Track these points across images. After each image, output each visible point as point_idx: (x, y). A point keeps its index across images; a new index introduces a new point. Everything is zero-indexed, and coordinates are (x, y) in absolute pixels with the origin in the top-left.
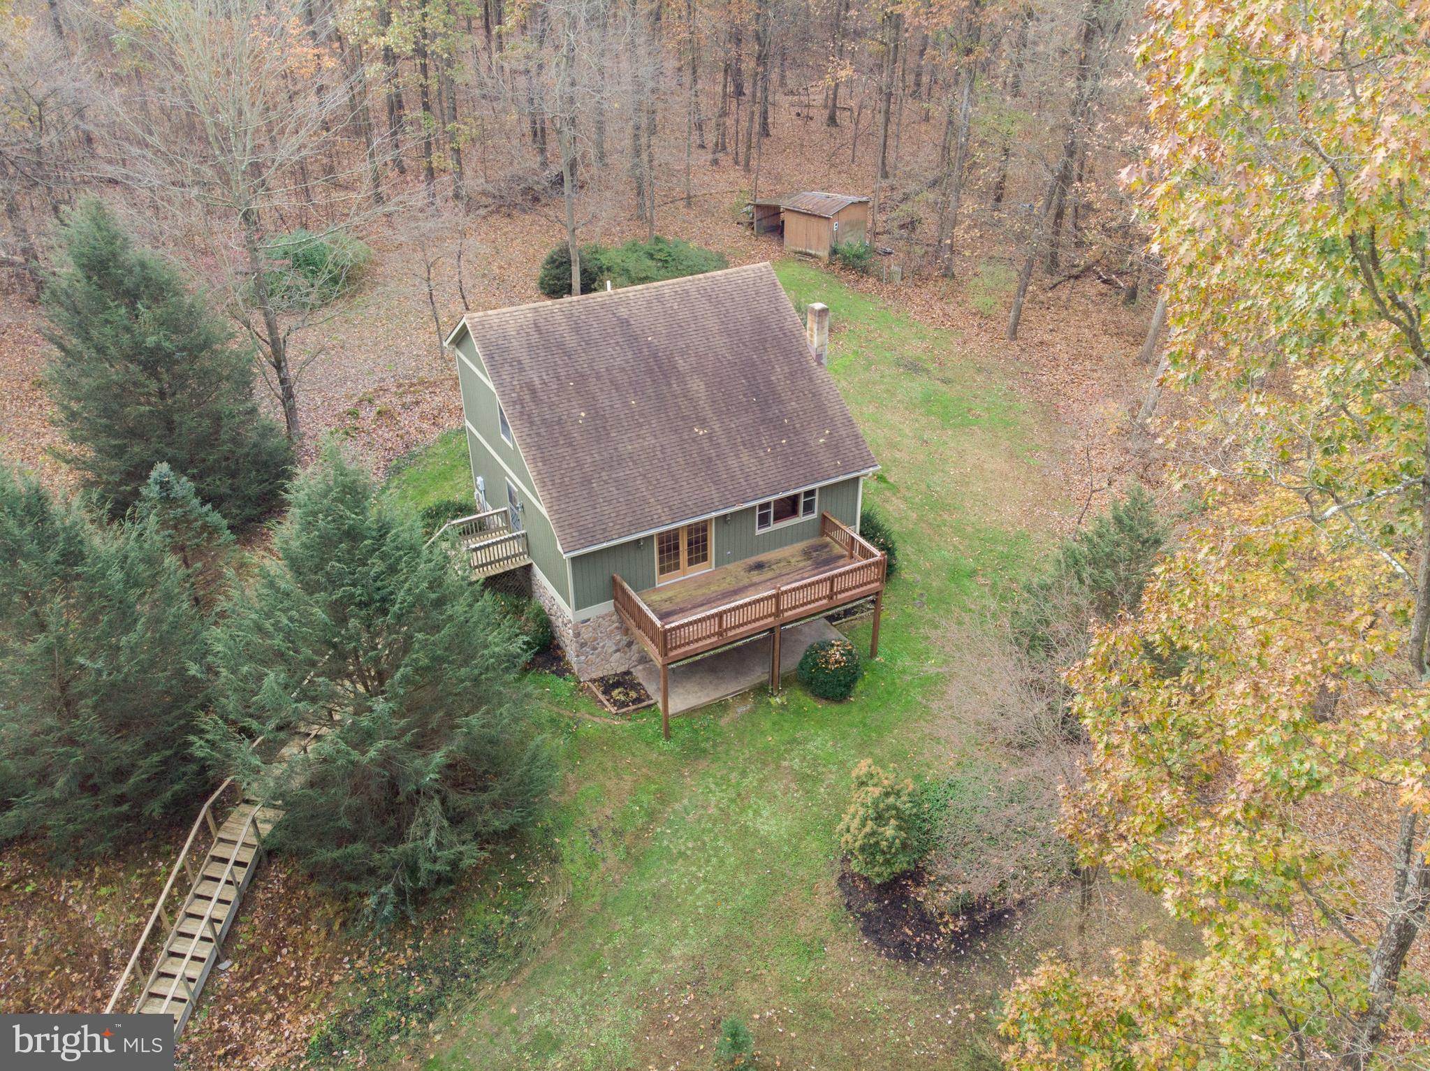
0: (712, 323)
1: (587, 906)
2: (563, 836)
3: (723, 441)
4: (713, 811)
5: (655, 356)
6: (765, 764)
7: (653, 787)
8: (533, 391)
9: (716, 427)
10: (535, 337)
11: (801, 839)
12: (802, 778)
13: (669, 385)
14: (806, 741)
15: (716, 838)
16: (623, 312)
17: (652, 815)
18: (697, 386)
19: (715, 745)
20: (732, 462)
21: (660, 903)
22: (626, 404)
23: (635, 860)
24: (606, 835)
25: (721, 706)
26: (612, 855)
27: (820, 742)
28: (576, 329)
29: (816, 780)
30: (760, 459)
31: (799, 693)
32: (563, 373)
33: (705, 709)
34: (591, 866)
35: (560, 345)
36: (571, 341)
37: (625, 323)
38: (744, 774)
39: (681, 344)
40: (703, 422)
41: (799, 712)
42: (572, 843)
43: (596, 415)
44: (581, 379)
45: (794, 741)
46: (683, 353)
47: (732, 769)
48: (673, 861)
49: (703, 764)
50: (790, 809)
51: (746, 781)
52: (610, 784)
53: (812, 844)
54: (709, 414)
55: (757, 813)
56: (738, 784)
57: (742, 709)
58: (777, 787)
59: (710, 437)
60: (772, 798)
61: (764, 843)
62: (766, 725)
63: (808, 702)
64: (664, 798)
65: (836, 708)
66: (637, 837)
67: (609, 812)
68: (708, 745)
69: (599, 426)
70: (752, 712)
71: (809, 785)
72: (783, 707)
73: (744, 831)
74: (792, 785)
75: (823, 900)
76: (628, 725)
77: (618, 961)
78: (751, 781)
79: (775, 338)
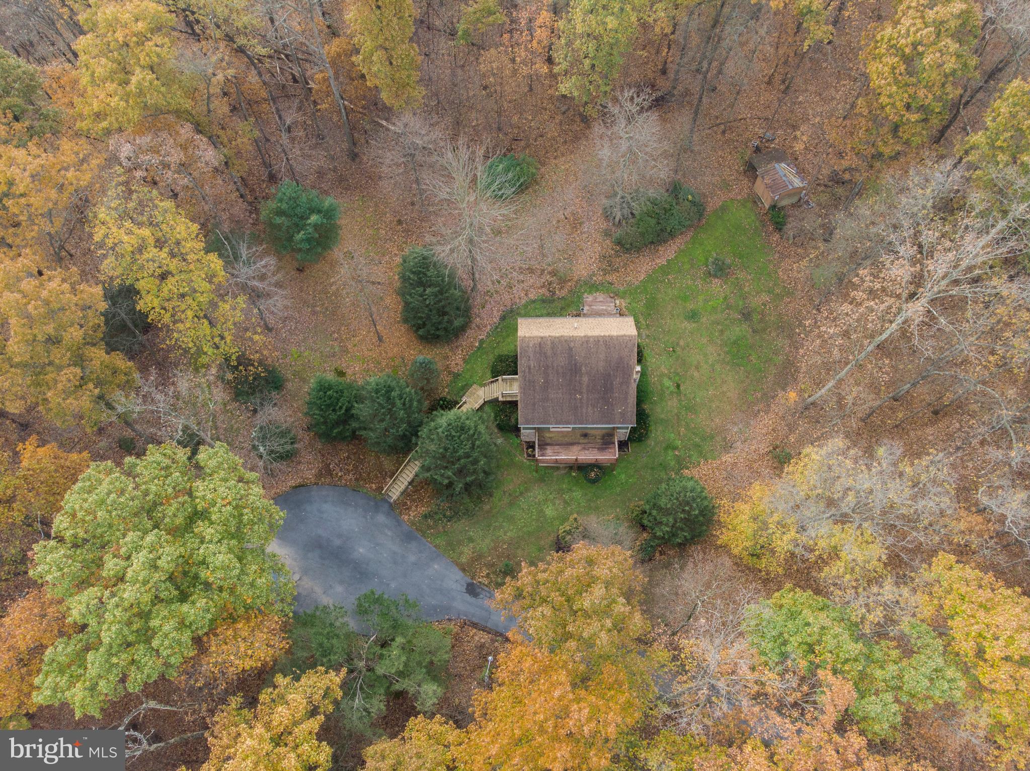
0: (602, 356)
1: (494, 511)
2: (496, 490)
3: (584, 402)
4: (537, 500)
5: (576, 365)
6: (558, 493)
7: (525, 486)
8: (530, 368)
9: (585, 396)
10: (538, 349)
11: (554, 520)
12: (565, 502)
13: (576, 376)
14: (574, 491)
15: (534, 509)
16: (572, 344)
17: (521, 494)
18: (585, 379)
20: (584, 410)
21: (511, 519)
22: (558, 380)
23: (511, 504)
24: (507, 494)
26: (506, 500)
27: (577, 494)
28: (552, 349)
29: (569, 505)
30: (594, 412)
32: (542, 363)
33: (553, 467)
34: (499, 500)
35: (545, 353)
36: (549, 353)
37: (571, 349)
38: (551, 493)
39: (587, 362)
40: (581, 393)
42: (497, 493)
43: (547, 381)
44: (547, 367)
45: (571, 490)
46: (586, 365)
47: (549, 490)
48: (520, 509)
49: (542, 485)
50: (557, 510)
51: (550, 496)
52: (515, 480)
55: (548, 507)
56: (548, 496)
57: (563, 472)
58: (557, 502)
59: (581, 399)
60: (554, 504)
61: (545, 516)
64: (527, 490)
65: (589, 485)
66: (514, 498)
67: (511, 488)
69: (546, 387)
70: (566, 474)
71: (566, 505)
72: (574, 477)
73: (542, 511)
74: (562, 503)
75: (551, 538)
76: (528, 463)
77: (494, 529)
78: (552, 496)
79: (624, 367)
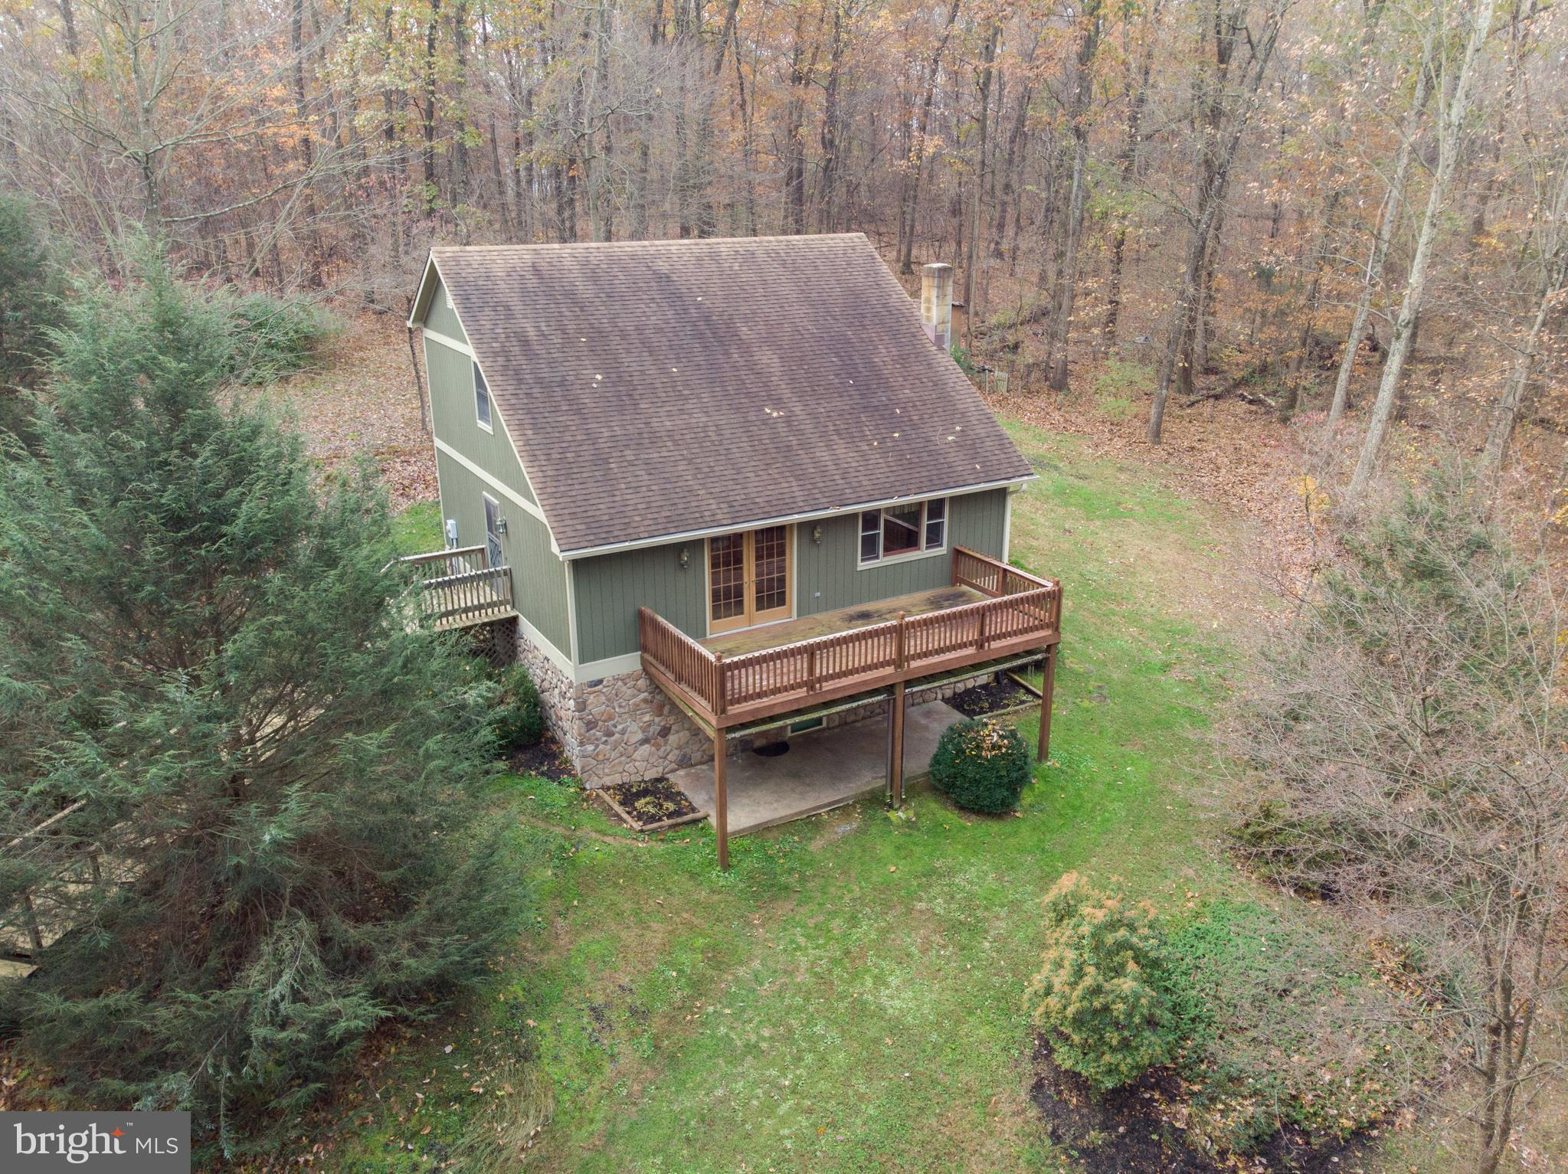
0: (788, 291)
1: (579, 1139)
2: (542, 1017)
3: (808, 427)
4: (803, 977)
5: (707, 319)
6: (888, 906)
7: (700, 942)
8: (525, 343)
9: (798, 409)
10: (532, 282)
11: (958, 1022)
13: (727, 353)
14: (951, 872)
15: (810, 1021)
16: (663, 266)
17: (699, 986)
18: (768, 359)
19: (803, 879)
20: (823, 455)
22: (664, 371)
23: (668, 1059)
24: (618, 1016)
25: (810, 823)
26: (629, 1050)
27: (975, 873)
28: (594, 278)
29: (976, 930)
30: (864, 455)
31: (933, 806)
32: (571, 327)
33: (787, 825)
34: (590, 1068)
35: (570, 295)
36: (585, 290)
37: (664, 278)
38: (853, 921)
39: (744, 309)
40: (778, 403)
41: (937, 830)
42: (557, 1030)
43: (618, 380)
44: (598, 336)
45: (931, 873)
46: (746, 320)
47: (833, 914)
48: (734, 1059)
49: (783, 908)
50: (935, 974)
51: (857, 933)
52: (629, 937)
53: (977, 1031)
54: (785, 392)
55: (880, 981)
56: (846, 936)
57: (844, 828)
58: (912, 941)
59: (788, 420)
60: (903, 958)
61: (896, 1027)
62: (885, 850)
63: (951, 817)
64: (717, 957)
65: (994, 827)
66: (672, 1020)
67: (625, 980)
68: (793, 880)
69: (623, 395)
70: (862, 831)
71: (964, 937)
72: (910, 824)
73: (860, 1010)
74: (937, 939)
75: (1009, 1126)
76: (660, 848)
78: (868, 931)
79: (876, 315)
